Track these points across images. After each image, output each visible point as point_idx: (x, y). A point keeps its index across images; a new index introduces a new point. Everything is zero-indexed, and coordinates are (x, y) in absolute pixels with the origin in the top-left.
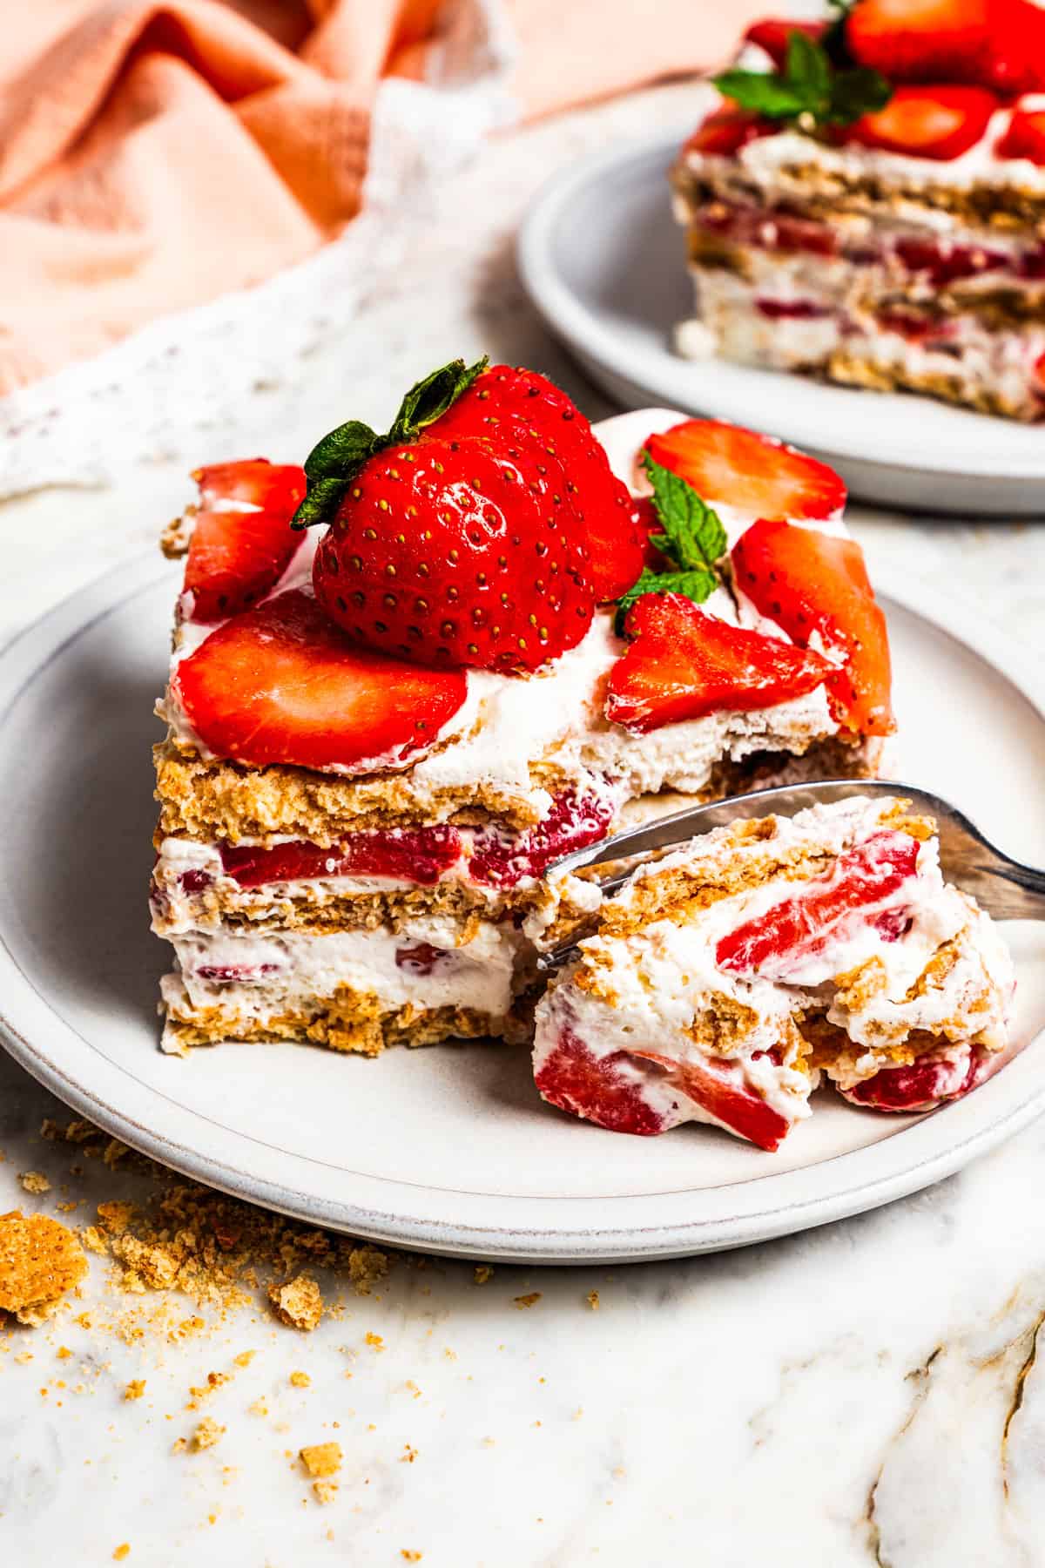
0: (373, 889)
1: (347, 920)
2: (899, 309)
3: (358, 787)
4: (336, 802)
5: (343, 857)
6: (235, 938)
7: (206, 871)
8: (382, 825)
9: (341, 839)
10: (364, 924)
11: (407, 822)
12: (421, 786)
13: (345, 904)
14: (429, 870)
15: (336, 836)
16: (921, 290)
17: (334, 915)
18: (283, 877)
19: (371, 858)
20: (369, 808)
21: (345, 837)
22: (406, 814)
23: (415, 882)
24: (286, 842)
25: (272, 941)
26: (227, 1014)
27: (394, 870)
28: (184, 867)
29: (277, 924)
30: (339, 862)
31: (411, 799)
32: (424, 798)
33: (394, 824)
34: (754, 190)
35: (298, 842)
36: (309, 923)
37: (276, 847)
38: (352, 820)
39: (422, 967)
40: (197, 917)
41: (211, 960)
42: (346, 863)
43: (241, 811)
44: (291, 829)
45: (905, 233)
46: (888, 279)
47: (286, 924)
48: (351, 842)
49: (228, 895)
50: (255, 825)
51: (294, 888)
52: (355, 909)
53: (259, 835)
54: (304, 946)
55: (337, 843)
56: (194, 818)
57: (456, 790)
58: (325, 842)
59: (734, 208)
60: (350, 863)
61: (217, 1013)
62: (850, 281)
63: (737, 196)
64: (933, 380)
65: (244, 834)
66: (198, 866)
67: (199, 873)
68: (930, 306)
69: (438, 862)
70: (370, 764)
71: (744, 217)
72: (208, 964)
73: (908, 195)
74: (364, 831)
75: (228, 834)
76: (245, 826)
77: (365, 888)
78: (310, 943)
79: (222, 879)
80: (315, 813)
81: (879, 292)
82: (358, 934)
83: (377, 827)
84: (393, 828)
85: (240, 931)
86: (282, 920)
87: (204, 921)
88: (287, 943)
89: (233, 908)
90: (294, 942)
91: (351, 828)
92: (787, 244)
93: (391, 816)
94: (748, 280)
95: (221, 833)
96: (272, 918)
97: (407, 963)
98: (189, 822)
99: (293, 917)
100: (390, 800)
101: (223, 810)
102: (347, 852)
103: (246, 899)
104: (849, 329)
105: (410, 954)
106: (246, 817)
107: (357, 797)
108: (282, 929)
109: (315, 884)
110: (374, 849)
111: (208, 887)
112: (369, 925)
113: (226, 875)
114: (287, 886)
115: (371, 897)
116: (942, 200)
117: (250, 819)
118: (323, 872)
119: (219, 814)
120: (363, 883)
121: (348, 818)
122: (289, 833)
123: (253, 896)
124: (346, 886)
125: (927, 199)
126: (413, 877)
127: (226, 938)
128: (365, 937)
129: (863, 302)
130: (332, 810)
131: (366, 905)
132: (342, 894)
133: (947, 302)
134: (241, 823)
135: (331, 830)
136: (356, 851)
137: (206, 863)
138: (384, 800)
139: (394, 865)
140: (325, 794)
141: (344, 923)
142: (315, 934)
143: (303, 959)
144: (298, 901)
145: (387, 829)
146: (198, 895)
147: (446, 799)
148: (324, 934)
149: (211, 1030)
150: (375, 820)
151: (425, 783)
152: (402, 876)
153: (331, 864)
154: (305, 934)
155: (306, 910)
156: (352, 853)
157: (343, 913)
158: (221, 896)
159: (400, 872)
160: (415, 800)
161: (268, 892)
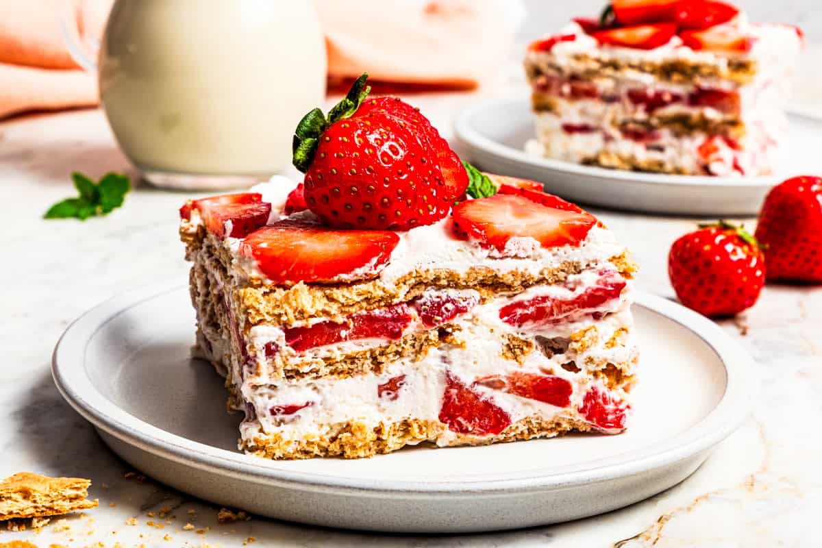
0: (366, 348)
1: (352, 369)
2: (631, 126)
3: (354, 287)
4: (343, 296)
5: (349, 328)
6: (291, 386)
7: (277, 342)
8: (368, 307)
9: (348, 318)
10: (362, 371)
11: (382, 304)
12: (387, 282)
13: (352, 359)
14: (397, 330)
15: (345, 316)
16: (641, 115)
17: (346, 367)
18: (317, 345)
19: (365, 327)
20: (362, 298)
21: (350, 316)
22: (382, 299)
23: (389, 339)
24: (319, 322)
25: (311, 387)
26: (286, 437)
27: (378, 333)
28: (265, 341)
29: (315, 375)
30: (348, 332)
31: (384, 290)
32: (391, 288)
33: (375, 306)
34: (559, 69)
35: (325, 322)
36: (332, 373)
37: (314, 326)
38: (353, 305)
39: (393, 395)
40: (270, 375)
41: (278, 401)
42: (351, 332)
43: (294, 304)
44: (321, 314)
45: (632, 86)
46: (625, 110)
47: (320, 374)
48: (353, 319)
49: (289, 357)
50: (302, 312)
51: (323, 351)
52: (356, 361)
53: (304, 318)
54: (329, 388)
55: (346, 320)
56: (268, 313)
57: (405, 277)
58: (340, 319)
59: (550, 79)
60: (353, 332)
61: (280, 437)
62: (605, 112)
63: (551, 72)
64: (650, 163)
65: (297, 319)
66: (273, 339)
67: (274, 343)
68: (646, 124)
69: (401, 324)
70: (360, 272)
71: (555, 84)
72: (276, 404)
73: (631, 66)
74: (359, 312)
75: (288, 319)
76: (297, 314)
77: (361, 347)
78: (332, 385)
79: (286, 348)
80: (333, 303)
81: (621, 117)
82: (358, 377)
83: (366, 309)
84: (374, 309)
85: (294, 381)
86: (317, 372)
87: (275, 376)
88: (319, 387)
89: (291, 365)
90: (323, 386)
91: (352, 310)
92: (576, 95)
93: (373, 301)
94: (558, 114)
95: (284, 318)
96: (311, 371)
97: (384, 393)
98: (265, 314)
99: (324, 370)
100: (373, 291)
101: (284, 305)
102: (351, 326)
103: (297, 360)
104: (608, 138)
105: (385, 387)
106: (297, 308)
107: (354, 292)
108: (317, 378)
109: (334, 347)
110: (366, 322)
111: (277, 354)
112: (365, 371)
113: (287, 346)
114: (319, 350)
115: (365, 353)
116: (647, 68)
117: (299, 309)
118: (339, 339)
119: (282, 308)
120: (360, 345)
121: (351, 304)
122: (320, 317)
123: (301, 359)
124: (351, 347)
125: (640, 68)
126: (388, 336)
127: (286, 387)
128: (362, 379)
129: (613, 123)
130: (342, 300)
131: (362, 358)
132: (349, 352)
133: (654, 121)
134: (294, 312)
135: (342, 312)
136: (356, 324)
137: (277, 337)
138: (369, 292)
139: (377, 330)
140: (337, 293)
141: (350, 371)
142: (336, 379)
143: (328, 396)
144: (326, 359)
145: (371, 310)
146: (271, 360)
147: (401, 284)
148: (340, 379)
149: (276, 449)
150: (364, 304)
151: (389, 279)
152: (382, 336)
153: (343, 333)
154: (330, 380)
155: (330, 365)
156: (354, 326)
157: (350, 366)
158: (284, 358)
159: (381, 334)
160: (386, 290)
161: (308, 355)
